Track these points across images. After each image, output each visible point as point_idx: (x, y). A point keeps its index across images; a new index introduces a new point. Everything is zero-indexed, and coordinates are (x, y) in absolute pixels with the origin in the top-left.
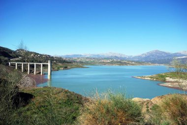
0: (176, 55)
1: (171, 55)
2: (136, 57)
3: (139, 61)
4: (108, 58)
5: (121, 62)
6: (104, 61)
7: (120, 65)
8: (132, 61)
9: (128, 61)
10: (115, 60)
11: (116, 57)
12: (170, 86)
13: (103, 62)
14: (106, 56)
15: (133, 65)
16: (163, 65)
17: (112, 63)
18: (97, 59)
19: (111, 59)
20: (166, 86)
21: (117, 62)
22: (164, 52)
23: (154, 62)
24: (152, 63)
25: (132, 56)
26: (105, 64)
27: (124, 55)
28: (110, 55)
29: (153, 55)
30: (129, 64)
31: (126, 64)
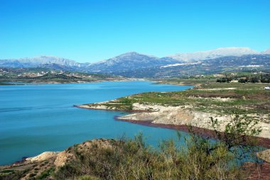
0: (164, 61)
1: (157, 61)
2: (95, 66)
3: (102, 74)
4: (38, 69)
5: (64, 75)
6: (30, 74)
7: (62, 82)
8: (88, 75)
9: (80, 74)
10: (52, 72)
11: (56, 66)
12: (134, 118)
13: (27, 77)
14: (34, 64)
15: (89, 81)
16: (142, 80)
17: (46, 78)
18: (14, 71)
19: (45, 70)
20: (126, 120)
21: (58, 76)
22: (145, 56)
23: (128, 74)
24: (124, 77)
25: (87, 64)
26: (30, 82)
27: (73, 62)
28: (44, 62)
29: (127, 62)
30: (81, 79)
31: (74, 79)
